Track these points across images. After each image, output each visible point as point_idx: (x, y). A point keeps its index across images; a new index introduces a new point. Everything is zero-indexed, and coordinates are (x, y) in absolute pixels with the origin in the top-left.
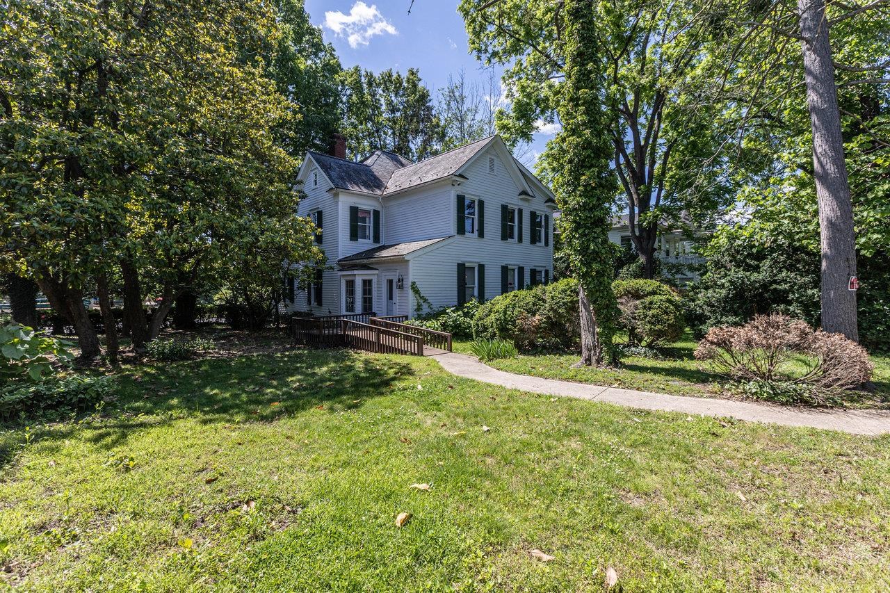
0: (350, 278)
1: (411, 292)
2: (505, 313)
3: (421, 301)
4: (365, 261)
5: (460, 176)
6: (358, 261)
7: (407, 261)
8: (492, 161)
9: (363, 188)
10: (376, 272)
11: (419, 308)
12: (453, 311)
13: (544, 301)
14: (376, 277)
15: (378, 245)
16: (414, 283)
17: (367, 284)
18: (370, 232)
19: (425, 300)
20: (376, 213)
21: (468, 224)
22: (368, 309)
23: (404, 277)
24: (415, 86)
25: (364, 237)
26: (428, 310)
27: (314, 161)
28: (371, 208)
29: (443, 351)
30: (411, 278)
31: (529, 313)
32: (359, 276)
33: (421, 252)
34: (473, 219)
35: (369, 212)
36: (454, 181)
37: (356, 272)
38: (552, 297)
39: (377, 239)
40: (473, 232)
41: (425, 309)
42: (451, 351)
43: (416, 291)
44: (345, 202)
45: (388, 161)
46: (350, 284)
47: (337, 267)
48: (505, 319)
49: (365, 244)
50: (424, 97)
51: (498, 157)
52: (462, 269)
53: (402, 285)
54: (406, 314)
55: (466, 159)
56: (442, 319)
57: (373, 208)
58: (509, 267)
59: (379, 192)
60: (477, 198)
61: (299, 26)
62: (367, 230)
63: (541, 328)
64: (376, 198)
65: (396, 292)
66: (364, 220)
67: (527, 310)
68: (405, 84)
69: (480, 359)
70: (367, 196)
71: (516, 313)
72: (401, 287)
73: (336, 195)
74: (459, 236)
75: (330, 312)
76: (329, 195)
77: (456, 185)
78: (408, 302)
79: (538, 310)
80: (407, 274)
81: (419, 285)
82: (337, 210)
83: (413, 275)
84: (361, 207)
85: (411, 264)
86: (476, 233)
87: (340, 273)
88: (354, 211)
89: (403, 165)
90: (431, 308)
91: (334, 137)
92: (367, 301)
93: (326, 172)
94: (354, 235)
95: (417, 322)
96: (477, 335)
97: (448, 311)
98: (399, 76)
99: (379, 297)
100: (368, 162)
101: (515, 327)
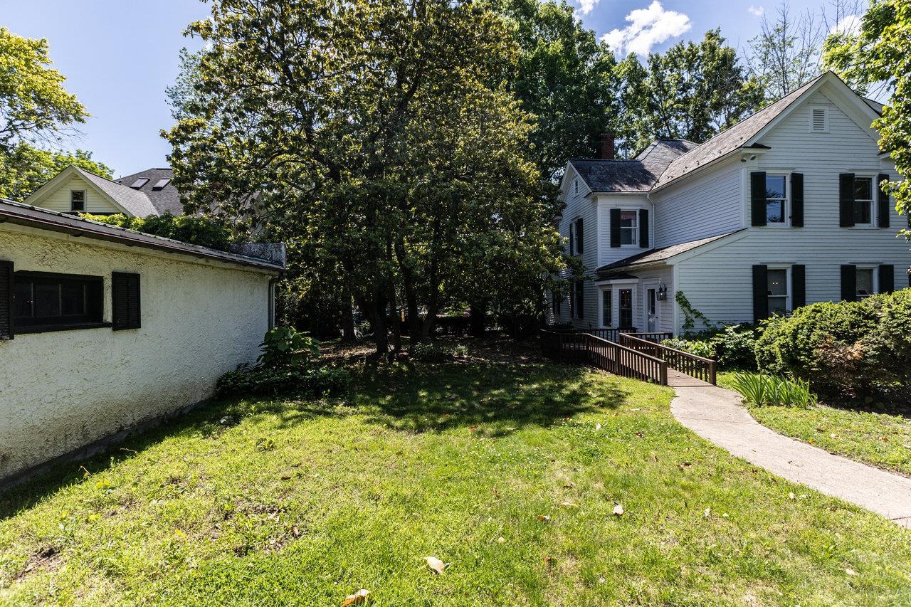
0: (607, 288)
1: (676, 306)
2: (795, 337)
3: (692, 316)
4: (623, 269)
5: (756, 146)
6: (615, 270)
7: (671, 266)
8: (818, 115)
9: (626, 187)
10: (636, 281)
11: (688, 324)
12: (737, 331)
13: (877, 320)
14: (635, 286)
15: (646, 250)
16: (680, 293)
17: (626, 296)
18: (637, 236)
19: (698, 315)
20: (644, 214)
21: (772, 211)
22: (626, 323)
23: (667, 286)
24: (713, 49)
25: (629, 242)
26: (704, 328)
27: (574, 169)
28: (637, 209)
29: (703, 382)
30: (676, 287)
31: (839, 338)
32: (617, 286)
33: (691, 254)
34: (783, 202)
35: (634, 213)
36: (746, 155)
37: (612, 282)
38: (892, 315)
39: (644, 242)
40: (782, 220)
41: (699, 326)
42: (714, 383)
43: (683, 302)
44: (604, 206)
45: (667, 150)
46: (608, 295)
47: (596, 277)
48: (796, 346)
49: (627, 250)
50: (727, 60)
51: (831, 104)
52: (761, 274)
53: (665, 295)
54: (669, 331)
55: (767, 121)
56: (718, 340)
57: (640, 208)
58: (858, 266)
59: (646, 188)
60: (790, 172)
61: (568, 36)
62: (633, 234)
63: (866, 365)
64: (642, 196)
65: (658, 304)
66: (628, 223)
67: (835, 334)
68: (701, 53)
69: (744, 402)
70: (632, 195)
71: (813, 338)
72: (664, 298)
73: (595, 200)
74: (756, 229)
75: (590, 326)
76: (588, 201)
77: (749, 161)
78: (675, 316)
79: (861, 335)
80: (671, 282)
81: (688, 296)
82: (596, 215)
83: (678, 283)
84: (623, 208)
85: (675, 269)
86: (788, 221)
87: (597, 284)
88: (615, 214)
89: (686, 150)
90: (708, 325)
91: (600, 138)
92: (626, 314)
93: (585, 177)
94: (616, 241)
95: (682, 342)
96: (763, 367)
97: (729, 329)
98: (691, 46)
99: (640, 309)
100: (640, 158)
101: (813, 360)
